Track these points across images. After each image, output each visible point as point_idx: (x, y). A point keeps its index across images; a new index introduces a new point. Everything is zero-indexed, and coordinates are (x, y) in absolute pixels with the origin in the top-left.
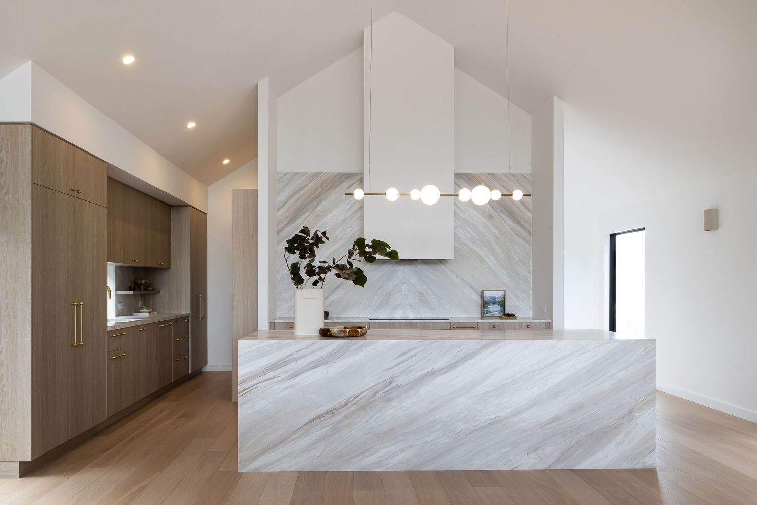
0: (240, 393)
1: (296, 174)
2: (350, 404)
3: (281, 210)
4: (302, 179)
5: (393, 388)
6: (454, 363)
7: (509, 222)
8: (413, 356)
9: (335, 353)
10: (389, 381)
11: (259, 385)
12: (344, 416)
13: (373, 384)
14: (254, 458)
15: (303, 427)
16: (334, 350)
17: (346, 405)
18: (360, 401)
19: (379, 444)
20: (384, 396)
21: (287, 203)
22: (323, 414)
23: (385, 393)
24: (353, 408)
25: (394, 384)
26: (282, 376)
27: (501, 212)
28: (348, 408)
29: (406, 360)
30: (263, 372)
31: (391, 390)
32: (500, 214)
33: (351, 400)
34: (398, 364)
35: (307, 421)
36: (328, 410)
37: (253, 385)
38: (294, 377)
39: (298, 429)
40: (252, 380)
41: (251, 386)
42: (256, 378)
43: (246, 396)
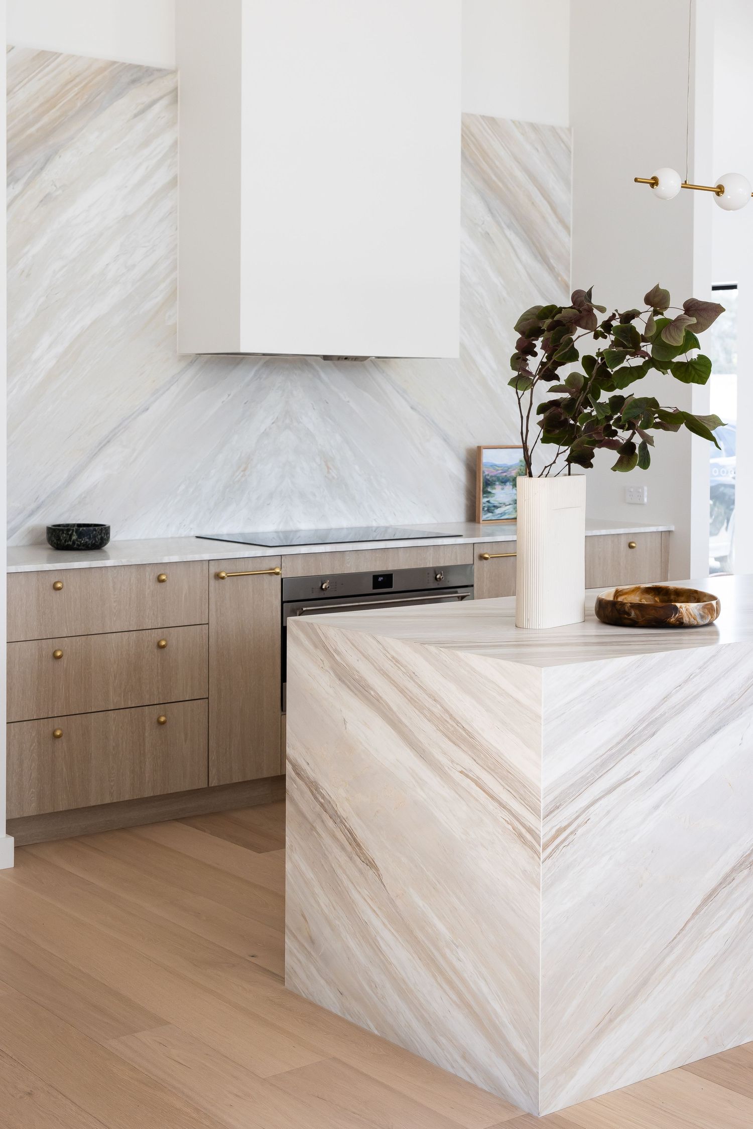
0: (548, 845)
7: (526, 256)
11: (593, 809)
15: (690, 925)
22: (732, 870)
27: (509, 227)
30: (603, 764)
32: (508, 232)
35: (699, 903)
36: (741, 857)
37: (577, 812)
38: (671, 769)
39: (679, 934)
40: (577, 795)
41: (574, 817)
42: (585, 788)
43: (561, 853)
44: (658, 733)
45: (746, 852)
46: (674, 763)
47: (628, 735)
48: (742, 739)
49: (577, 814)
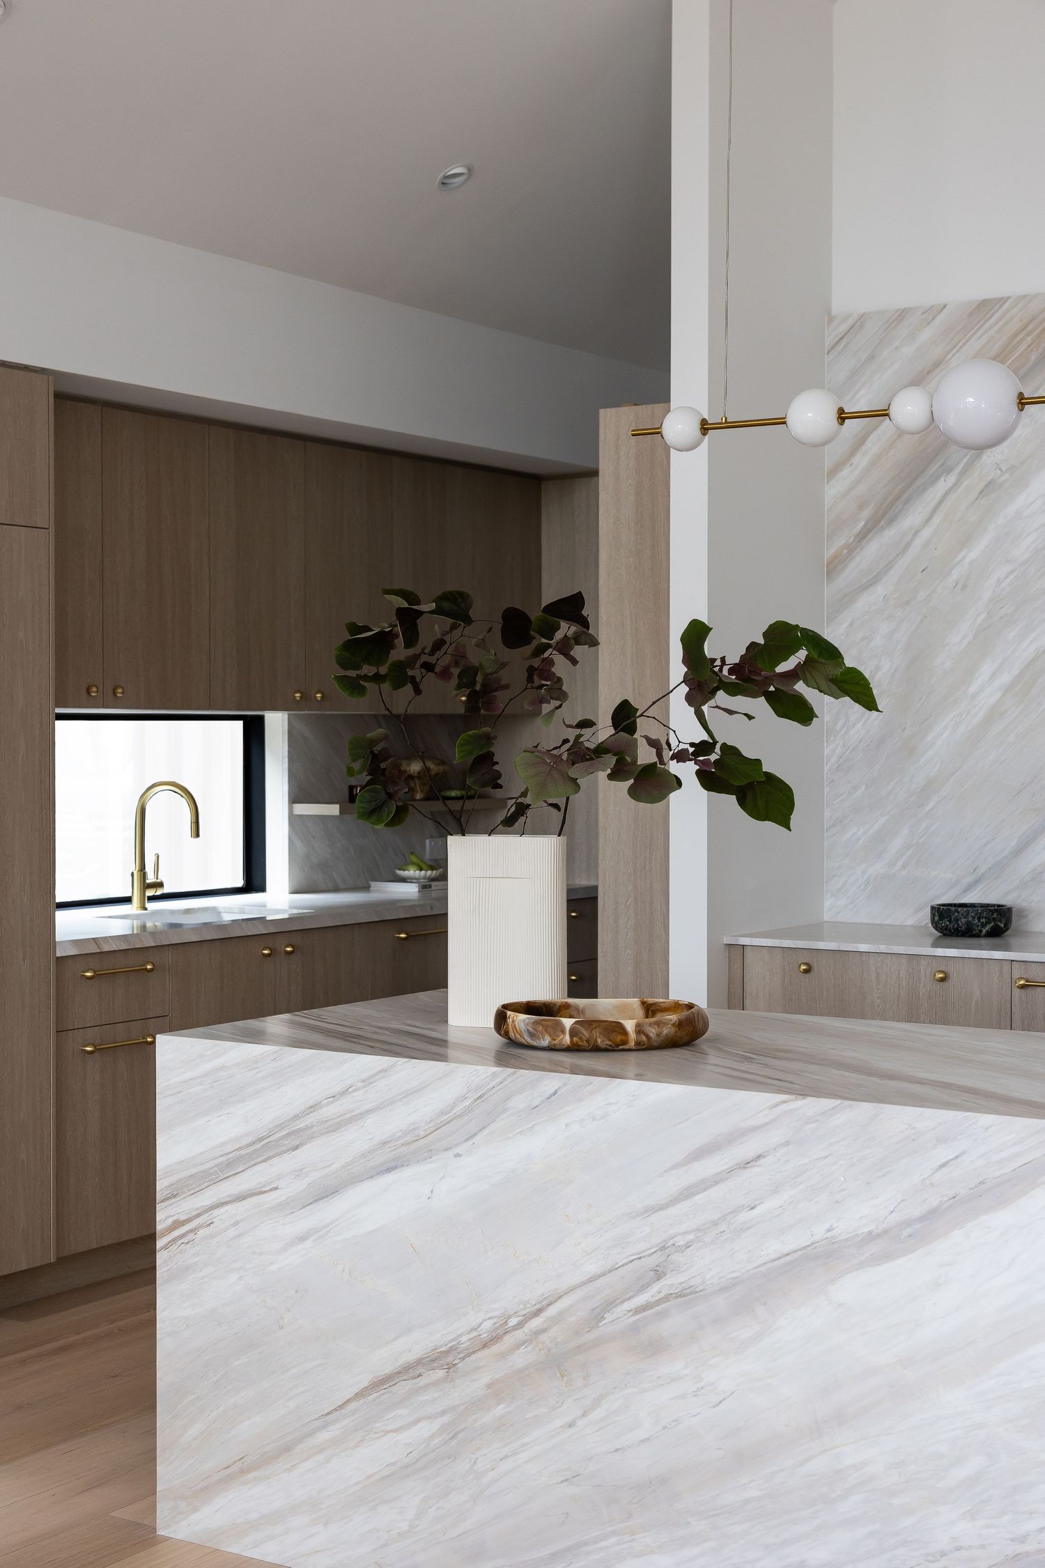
0: (164, 1234)
1: (902, 315)
2: (509, 1340)
3: (845, 472)
4: (926, 335)
5: (667, 1298)
6: (922, 1218)
8: (747, 1164)
9: (460, 1116)
10: (652, 1262)
11: (216, 1212)
12: (489, 1386)
13: (592, 1268)
14: (204, 1491)
15: (353, 1405)
16: (454, 1106)
17: (495, 1339)
18: (544, 1331)
19: (614, 1533)
20: (635, 1329)
21: (869, 443)
22: (419, 1362)
23: (637, 1311)
24: (521, 1359)
25: (671, 1282)
26: (291, 1188)
28: (503, 1356)
29: (716, 1180)
30: (229, 1164)
31: (658, 1302)
33: (513, 1322)
34: (687, 1193)
35: (365, 1384)
36: (433, 1350)
37: (197, 1209)
38: (322, 1198)
39: (336, 1410)
40: (197, 1189)
41: (194, 1213)
42: (206, 1185)
43: (179, 1249)
44: (304, 1148)
45: (441, 1347)
46: (325, 1193)
47: (262, 1139)
48: (432, 1192)
49: (198, 1212)
